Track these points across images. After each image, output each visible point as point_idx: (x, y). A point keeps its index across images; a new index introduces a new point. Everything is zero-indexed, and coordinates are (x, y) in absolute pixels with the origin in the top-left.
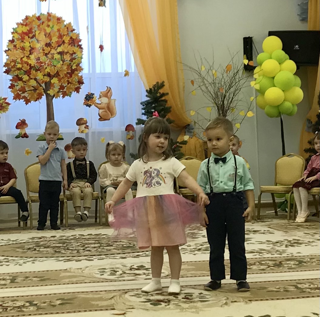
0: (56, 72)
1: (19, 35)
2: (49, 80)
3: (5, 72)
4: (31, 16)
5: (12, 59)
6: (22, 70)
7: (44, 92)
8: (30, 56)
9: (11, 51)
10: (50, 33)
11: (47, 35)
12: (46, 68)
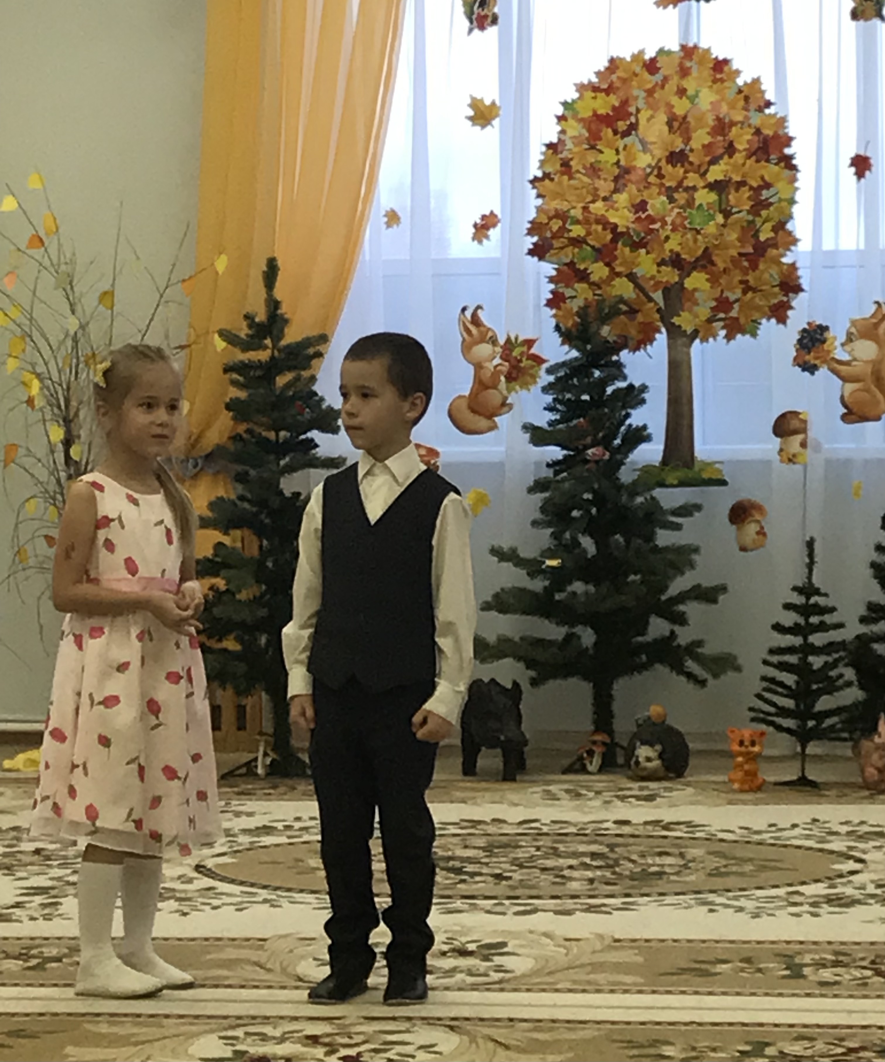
0: (700, 252)
1: (584, 127)
2: (677, 279)
3: (531, 253)
4: (629, 59)
5: (556, 210)
6: (588, 244)
7: (662, 319)
8: (615, 197)
9: (552, 180)
10: (685, 117)
11: (676, 124)
12: (667, 238)
